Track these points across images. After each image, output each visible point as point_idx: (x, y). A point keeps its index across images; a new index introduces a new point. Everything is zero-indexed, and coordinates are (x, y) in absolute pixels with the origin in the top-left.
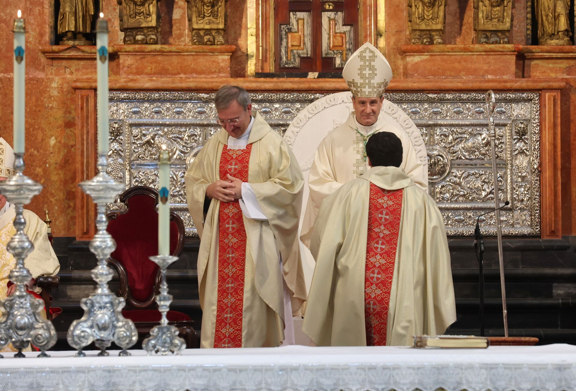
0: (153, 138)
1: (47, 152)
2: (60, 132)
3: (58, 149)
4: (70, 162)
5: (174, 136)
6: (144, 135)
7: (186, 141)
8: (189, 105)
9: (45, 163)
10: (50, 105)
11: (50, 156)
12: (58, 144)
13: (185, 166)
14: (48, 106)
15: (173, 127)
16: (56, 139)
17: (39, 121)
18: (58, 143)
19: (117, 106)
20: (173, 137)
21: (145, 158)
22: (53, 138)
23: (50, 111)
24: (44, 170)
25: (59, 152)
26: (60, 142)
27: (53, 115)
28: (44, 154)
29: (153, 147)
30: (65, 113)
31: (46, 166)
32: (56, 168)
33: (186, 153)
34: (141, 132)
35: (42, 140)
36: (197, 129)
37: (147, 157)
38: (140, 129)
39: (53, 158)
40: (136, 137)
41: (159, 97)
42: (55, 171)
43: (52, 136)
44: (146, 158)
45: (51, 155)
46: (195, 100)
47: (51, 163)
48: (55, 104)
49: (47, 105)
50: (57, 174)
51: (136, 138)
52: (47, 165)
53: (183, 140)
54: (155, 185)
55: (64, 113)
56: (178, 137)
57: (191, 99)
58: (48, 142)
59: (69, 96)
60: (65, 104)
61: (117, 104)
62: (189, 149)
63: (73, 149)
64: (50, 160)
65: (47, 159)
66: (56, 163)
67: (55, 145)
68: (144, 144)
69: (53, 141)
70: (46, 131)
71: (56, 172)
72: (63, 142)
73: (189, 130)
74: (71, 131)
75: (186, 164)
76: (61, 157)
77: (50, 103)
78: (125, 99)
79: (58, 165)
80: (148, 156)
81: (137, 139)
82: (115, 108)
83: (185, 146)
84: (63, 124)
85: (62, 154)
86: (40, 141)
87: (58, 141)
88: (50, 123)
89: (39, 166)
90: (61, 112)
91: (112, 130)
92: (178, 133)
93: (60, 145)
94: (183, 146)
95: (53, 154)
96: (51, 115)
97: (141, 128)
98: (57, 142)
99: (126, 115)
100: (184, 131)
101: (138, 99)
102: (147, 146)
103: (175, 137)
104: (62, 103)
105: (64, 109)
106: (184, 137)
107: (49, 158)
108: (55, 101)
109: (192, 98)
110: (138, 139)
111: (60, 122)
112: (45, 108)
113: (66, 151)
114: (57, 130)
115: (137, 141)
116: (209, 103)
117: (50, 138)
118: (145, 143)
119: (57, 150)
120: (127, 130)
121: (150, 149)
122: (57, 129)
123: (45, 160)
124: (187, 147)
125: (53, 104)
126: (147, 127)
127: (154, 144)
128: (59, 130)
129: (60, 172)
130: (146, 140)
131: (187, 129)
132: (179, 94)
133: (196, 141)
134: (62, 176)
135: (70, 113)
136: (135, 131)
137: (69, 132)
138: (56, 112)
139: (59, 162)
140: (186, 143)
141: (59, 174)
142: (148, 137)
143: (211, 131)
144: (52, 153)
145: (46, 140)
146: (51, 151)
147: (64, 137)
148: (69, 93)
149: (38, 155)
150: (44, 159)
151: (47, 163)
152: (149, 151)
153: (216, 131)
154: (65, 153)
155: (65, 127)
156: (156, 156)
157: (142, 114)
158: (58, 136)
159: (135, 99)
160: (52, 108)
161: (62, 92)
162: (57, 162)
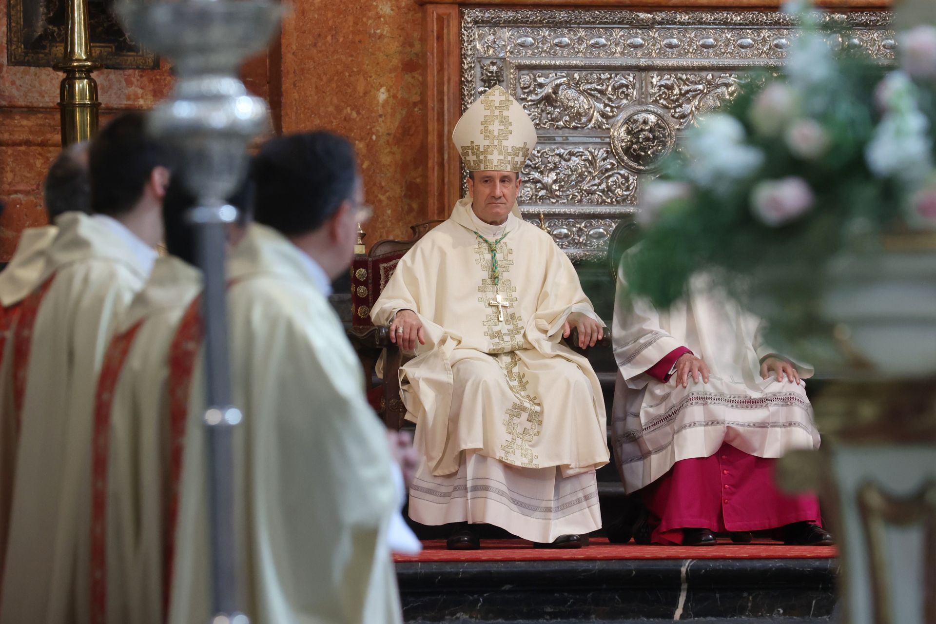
0: (555, 92)
1: (373, 115)
2: (394, 79)
3: (392, 108)
4: (411, 133)
5: (589, 86)
6: (541, 86)
7: (611, 96)
8: (618, 34)
9: (370, 133)
10: (378, 31)
11: (378, 121)
12: (391, 100)
13: (608, 140)
14: (375, 32)
15: (589, 72)
16: (388, 91)
17: (359, 60)
18: (392, 98)
19: (494, 35)
20: (588, 89)
21: (542, 125)
22: (383, 90)
23: (378, 41)
24: (368, 146)
25: (393, 115)
26: (395, 97)
27: (382, 49)
28: (368, 118)
29: (555, 107)
30: (403, 45)
31: (371, 139)
32: (388, 141)
33: (610, 117)
34: (535, 80)
35: (365, 93)
36: (629, 75)
37: (545, 124)
38: (533, 74)
39: (383, 124)
40: (526, 88)
41: (568, 17)
42: (386, 148)
43: (381, 86)
44: (544, 126)
45: (381, 120)
46: (626, 24)
47: (380, 134)
48: (386, 30)
49: (372, 32)
50: (390, 152)
51: (526, 91)
52: (374, 137)
53: (605, 94)
54: (559, 174)
55: (401, 46)
56: (596, 90)
57: (620, 23)
58: (375, 97)
59: (410, 16)
60: (402, 29)
61: (495, 31)
62: (615, 110)
63: (416, 109)
64: (378, 128)
65: (374, 127)
66: (389, 134)
67: (386, 101)
68: (539, 101)
69: (382, 95)
70: (371, 77)
71: (388, 150)
72: (399, 96)
73: (616, 76)
74: (413, 77)
75: (610, 137)
76: (397, 124)
77: (378, 29)
78: (509, 22)
79: (392, 136)
80: (546, 122)
81: (527, 93)
82: (491, 37)
83: (609, 105)
84: (400, 65)
85: (398, 117)
86: (361, 94)
87: (391, 94)
88: (378, 64)
89: (359, 139)
90: (396, 43)
91: (487, 75)
92: (598, 82)
93: (394, 102)
94: (606, 105)
95: (383, 118)
96: (379, 49)
97: (535, 72)
98: (390, 97)
99: (509, 51)
100: (607, 79)
101: (531, 22)
102: (545, 104)
103: (591, 90)
104: (398, 28)
105: (402, 38)
106: (607, 89)
107: (376, 124)
108: (387, 24)
109: (623, 20)
110: (530, 93)
111: (395, 61)
112: (370, 36)
113: (404, 112)
114: (390, 75)
115: (528, 96)
116: (649, 29)
117: (378, 90)
118: (542, 100)
119: (390, 111)
120: (512, 76)
121: (549, 108)
122: (390, 73)
123: (371, 129)
124: (612, 107)
125: (384, 30)
126: (544, 72)
127: (556, 101)
128: (393, 75)
129: (395, 149)
130: (543, 94)
131: (613, 76)
132: (600, 12)
133: (627, 95)
134: (398, 157)
135: (411, 45)
136: (526, 79)
137: (410, 79)
138: (389, 44)
139: (393, 132)
140: (610, 99)
141: (394, 153)
142: (549, 90)
143: (652, 77)
144: (381, 116)
145: (372, 93)
146: (380, 112)
147: (402, 88)
148: (409, 10)
149: (358, 119)
150: (368, 127)
151: (373, 133)
152: (548, 113)
153: (660, 80)
154: (403, 116)
155: (403, 70)
156: (561, 123)
157: (537, 48)
158: (391, 87)
159: (526, 22)
160: (381, 36)
161: (399, 8)
162: (390, 132)
